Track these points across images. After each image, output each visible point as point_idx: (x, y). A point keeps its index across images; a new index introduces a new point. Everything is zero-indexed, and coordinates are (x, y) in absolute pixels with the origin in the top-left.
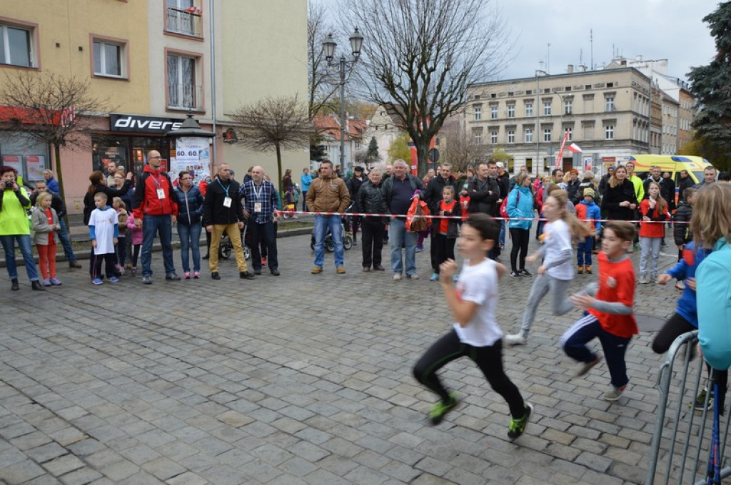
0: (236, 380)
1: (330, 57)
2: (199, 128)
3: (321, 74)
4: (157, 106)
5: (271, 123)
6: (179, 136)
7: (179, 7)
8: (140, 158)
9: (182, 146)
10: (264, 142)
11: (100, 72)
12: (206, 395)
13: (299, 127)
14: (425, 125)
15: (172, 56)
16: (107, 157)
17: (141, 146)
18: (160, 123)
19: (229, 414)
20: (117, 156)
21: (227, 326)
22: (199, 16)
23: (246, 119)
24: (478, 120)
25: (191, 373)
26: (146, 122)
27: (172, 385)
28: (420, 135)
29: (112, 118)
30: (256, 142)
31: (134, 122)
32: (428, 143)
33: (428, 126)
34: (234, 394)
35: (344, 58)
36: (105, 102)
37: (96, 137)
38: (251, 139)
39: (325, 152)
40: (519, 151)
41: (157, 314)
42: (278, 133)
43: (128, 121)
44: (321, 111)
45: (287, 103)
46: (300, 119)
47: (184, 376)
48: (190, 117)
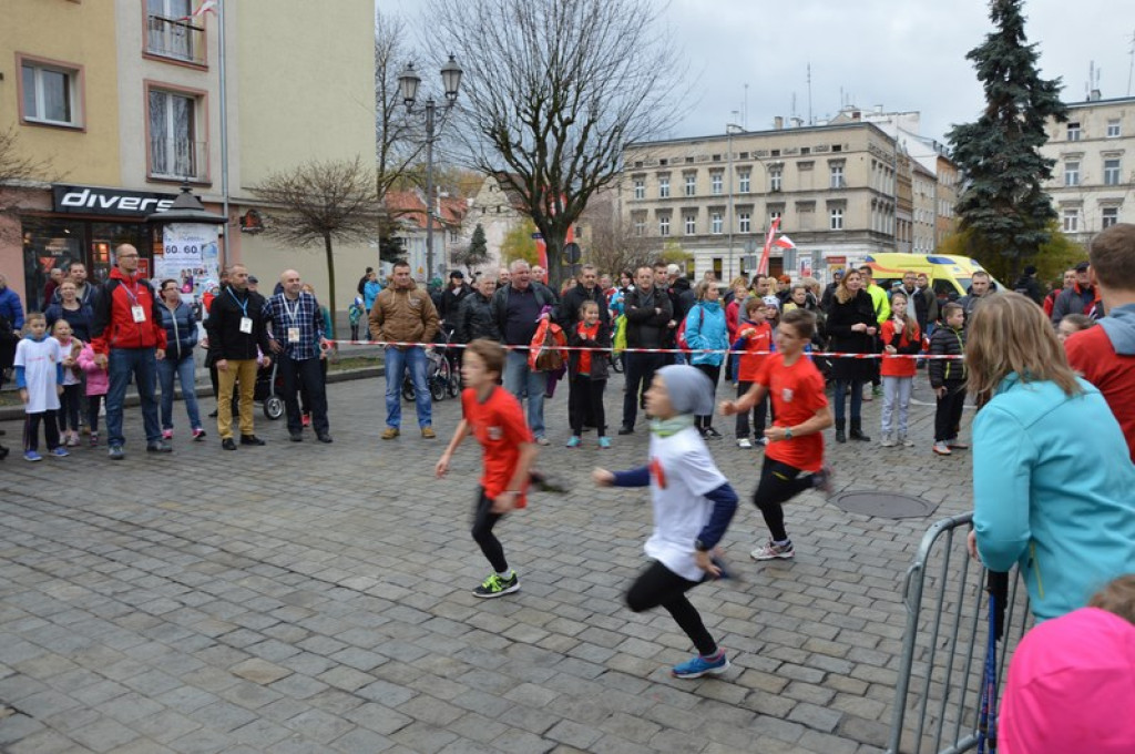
0: (262, 609)
1: (410, 100)
2: (202, 210)
3: (397, 126)
4: (133, 173)
5: (317, 202)
6: (168, 221)
7: (168, 14)
8: (103, 257)
9: (173, 237)
10: (306, 231)
11: (35, 115)
12: (213, 635)
13: (361, 209)
14: (558, 207)
15: (157, 94)
16: (49, 254)
17: (106, 238)
18: (138, 200)
19: (251, 664)
20: (64, 252)
21: (246, 523)
22: (201, 30)
23: (278, 195)
24: (640, 198)
25: (188, 600)
26: (115, 199)
27: (160, 621)
28: (550, 222)
29: (56, 192)
30: (294, 232)
31: (93, 198)
32: (563, 233)
33: (563, 210)
34: (259, 632)
35: (433, 102)
36: (45, 165)
37: (28, 221)
38: (285, 228)
39: (403, 247)
40: (702, 247)
41: (133, 507)
42: (327, 219)
43: (83, 196)
44: (396, 184)
45: (343, 171)
46: (363, 196)
47: (177, 605)
48: (186, 191)
